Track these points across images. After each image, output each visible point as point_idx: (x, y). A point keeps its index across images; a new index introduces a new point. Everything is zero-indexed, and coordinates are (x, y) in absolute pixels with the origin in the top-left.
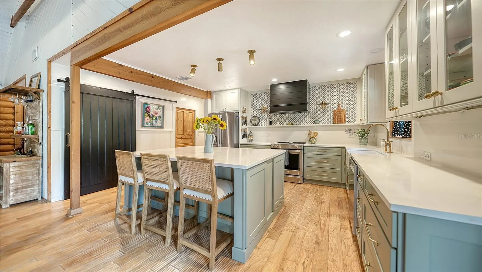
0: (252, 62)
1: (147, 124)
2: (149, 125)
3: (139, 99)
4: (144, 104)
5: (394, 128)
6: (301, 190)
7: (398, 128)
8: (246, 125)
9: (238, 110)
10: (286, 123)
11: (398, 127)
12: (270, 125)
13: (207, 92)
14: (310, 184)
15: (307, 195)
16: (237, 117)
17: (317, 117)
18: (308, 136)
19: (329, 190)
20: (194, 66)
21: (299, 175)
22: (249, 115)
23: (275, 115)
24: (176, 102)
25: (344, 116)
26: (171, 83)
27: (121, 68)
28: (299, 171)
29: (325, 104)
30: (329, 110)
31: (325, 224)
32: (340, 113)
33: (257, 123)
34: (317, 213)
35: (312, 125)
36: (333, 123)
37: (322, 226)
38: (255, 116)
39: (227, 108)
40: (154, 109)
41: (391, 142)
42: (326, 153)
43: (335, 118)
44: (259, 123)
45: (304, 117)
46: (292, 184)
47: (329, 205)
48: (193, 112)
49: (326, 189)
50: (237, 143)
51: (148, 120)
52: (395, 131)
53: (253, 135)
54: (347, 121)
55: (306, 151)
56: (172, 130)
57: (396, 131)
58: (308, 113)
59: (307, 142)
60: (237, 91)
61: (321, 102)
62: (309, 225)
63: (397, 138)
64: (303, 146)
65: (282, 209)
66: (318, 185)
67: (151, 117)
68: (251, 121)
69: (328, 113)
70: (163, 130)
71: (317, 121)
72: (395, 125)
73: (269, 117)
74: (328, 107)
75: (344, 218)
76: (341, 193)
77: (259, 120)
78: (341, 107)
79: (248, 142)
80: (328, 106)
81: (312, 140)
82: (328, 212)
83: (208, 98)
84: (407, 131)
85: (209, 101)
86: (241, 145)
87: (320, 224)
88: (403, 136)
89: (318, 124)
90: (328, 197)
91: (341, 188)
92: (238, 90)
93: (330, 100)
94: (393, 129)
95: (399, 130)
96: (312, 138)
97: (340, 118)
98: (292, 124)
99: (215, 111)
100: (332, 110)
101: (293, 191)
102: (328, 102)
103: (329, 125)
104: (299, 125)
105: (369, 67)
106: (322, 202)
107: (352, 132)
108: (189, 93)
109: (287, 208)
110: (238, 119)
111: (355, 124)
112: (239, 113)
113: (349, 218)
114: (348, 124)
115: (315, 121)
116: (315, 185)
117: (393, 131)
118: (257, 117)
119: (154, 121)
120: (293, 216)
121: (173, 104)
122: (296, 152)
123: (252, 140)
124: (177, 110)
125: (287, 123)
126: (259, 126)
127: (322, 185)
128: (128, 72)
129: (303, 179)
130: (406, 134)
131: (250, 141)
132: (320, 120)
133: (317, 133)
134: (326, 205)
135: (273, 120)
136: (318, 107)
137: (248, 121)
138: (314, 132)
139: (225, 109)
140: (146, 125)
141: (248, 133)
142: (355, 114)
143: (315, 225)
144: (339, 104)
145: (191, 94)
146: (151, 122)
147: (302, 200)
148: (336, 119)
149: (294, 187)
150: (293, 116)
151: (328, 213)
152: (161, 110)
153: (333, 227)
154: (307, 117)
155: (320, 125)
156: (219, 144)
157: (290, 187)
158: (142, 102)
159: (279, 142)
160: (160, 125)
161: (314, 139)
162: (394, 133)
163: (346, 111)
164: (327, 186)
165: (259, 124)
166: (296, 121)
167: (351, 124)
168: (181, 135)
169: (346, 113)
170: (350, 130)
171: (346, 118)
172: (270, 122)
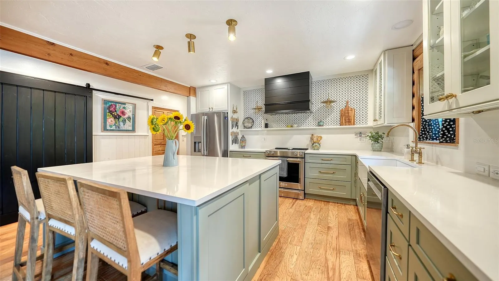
0: (232, 38)
1: (111, 127)
2: (114, 128)
3: (97, 95)
4: (105, 102)
5: (421, 130)
6: (302, 208)
7: (428, 130)
8: (238, 128)
9: (227, 109)
10: (284, 126)
11: (428, 128)
12: (266, 128)
13: (190, 88)
14: (313, 199)
15: (309, 217)
16: (226, 118)
17: (321, 117)
18: (311, 141)
19: (336, 208)
20: (159, 48)
21: (299, 189)
22: (241, 116)
23: (271, 116)
24: (152, 100)
25: (353, 116)
26: (137, 74)
27: (51, 47)
28: (300, 184)
29: (331, 102)
30: (335, 109)
31: (334, 269)
32: (348, 113)
33: (250, 125)
34: (323, 249)
35: (315, 127)
36: (339, 125)
37: (331, 274)
38: (248, 117)
39: (214, 108)
40: (121, 108)
41: (422, 150)
42: (332, 162)
43: (343, 118)
44: (253, 125)
45: (306, 118)
46: (291, 200)
47: (337, 232)
49: (332, 207)
50: (226, 150)
51: (112, 121)
52: (423, 134)
53: (245, 141)
54: (357, 122)
55: (308, 159)
56: (148, 134)
57: (425, 134)
58: (311, 113)
59: (309, 148)
60: (225, 87)
61: (326, 99)
62: (311, 272)
63: (429, 143)
64: (305, 153)
65: (275, 243)
66: (322, 201)
67: (117, 117)
68: (243, 123)
69: (334, 113)
70: (135, 134)
71: (321, 123)
72: (423, 126)
73: (265, 118)
74: (334, 106)
75: (360, 256)
76: (352, 212)
77: (253, 121)
78: (349, 106)
79: (239, 148)
80: (334, 104)
81: (316, 145)
82: (337, 245)
83: (191, 95)
84: (447, 133)
85: (192, 99)
86: (230, 152)
87: (328, 270)
88: (441, 140)
90: (336, 219)
91: (351, 205)
92: (227, 85)
93: (337, 97)
94: (421, 132)
95: (428, 132)
96: (315, 143)
97: (349, 119)
98: (292, 127)
99: (201, 110)
100: (339, 109)
101: (292, 211)
102: (334, 100)
103: (335, 127)
104: (300, 128)
105: (387, 52)
106: (329, 228)
107: (362, 135)
108: (164, 88)
109: (282, 240)
110: (226, 120)
111: (366, 126)
112: (227, 113)
113: (367, 256)
114: (358, 126)
115: (319, 122)
116: (319, 201)
117: (421, 134)
118: (251, 118)
119: (122, 124)
120: (290, 255)
121: (148, 103)
122: (297, 161)
123: (245, 145)
124: (155, 110)
125: (286, 126)
126: (253, 129)
127: (328, 201)
128: (65, 54)
129: (305, 194)
130: (446, 139)
131: (243, 147)
132: (324, 122)
133: (321, 137)
134: (334, 233)
135: (269, 122)
136: (322, 106)
137: (240, 123)
138: (317, 136)
139: (211, 108)
140: (108, 128)
141: (240, 137)
142: (366, 113)
143: (320, 271)
144: (347, 102)
145: (167, 89)
146: (116, 124)
147: (303, 225)
148: (344, 120)
149: (293, 205)
150: (293, 117)
151: (338, 248)
152: (131, 110)
153: (347, 275)
154: (309, 118)
155: (324, 127)
156: (204, 151)
157: (288, 205)
158: (103, 99)
159: (276, 149)
160: (131, 128)
161: (318, 145)
162: (421, 137)
163: (356, 110)
164: (333, 202)
165: (253, 127)
166: (297, 123)
167: (361, 126)
168: (160, 140)
169: (355, 113)
170: (361, 133)
171: (356, 118)
172: (266, 124)
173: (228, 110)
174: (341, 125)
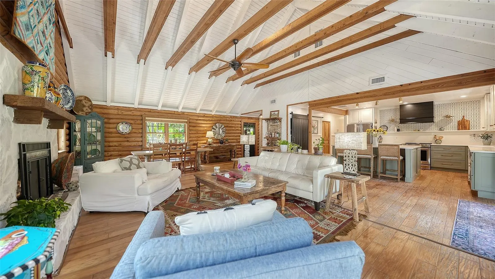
6: (430, 172)
10: (412, 130)
12: (398, 131)
13: (346, 111)
14: (437, 170)
16: (372, 126)
17: (442, 125)
18: (434, 139)
21: (427, 164)
22: (378, 125)
23: (402, 124)
25: (468, 124)
28: (428, 161)
29: (450, 117)
30: (454, 121)
32: (464, 123)
35: (437, 131)
39: (362, 121)
42: (451, 150)
43: (460, 126)
44: (387, 130)
45: (430, 126)
48: (329, 123)
54: (471, 129)
55: (432, 148)
56: (321, 135)
58: (434, 123)
59: (433, 143)
61: (446, 115)
64: (431, 146)
69: (453, 123)
70: (318, 135)
71: (442, 129)
73: (396, 126)
77: (387, 128)
78: (465, 119)
80: (453, 118)
83: (346, 114)
85: (347, 116)
89: (444, 130)
91: (465, 173)
92: (372, 108)
93: (455, 113)
96: (437, 140)
97: (465, 126)
98: (419, 131)
99: (352, 122)
100: (457, 120)
102: (453, 115)
103: (454, 131)
104: (425, 131)
107: (476, 136)
109: (423, 176)
110: (372, 128)
111: (480, 130)
112: (372, 124)
114: (473, 130)
115: (440, 128)
116: (442, 171)
118: (385, 126)
119: (314, 130)
121: (312, 116)
122: (425, 149)
124: (323, 122)
125: (414, 130)
126: (387, 132)
127: (448, 171)
129: (431, 167)
131: (380, 142)
132: (445, 128)
133: (442, 137)
135: (401, 128)
136: (443, 118)
138: (439, 136)
139: (360, 121)
142: (479, 123)
144: (464, 117)
147: (433, 174)
148: (461, 127)
149: (423, 171)
150: (419, 125)
152: (317, 123)
154: (433, 125)
160: (317, 132)
161: (440, 141)
163: (470, 121)
164: (452, 172)
166: (422, 128)
167: (475, 130)
169: (470, 123)
170: (474, 134)
171: (470, 126)
172: (398, 129)
173: (373, 122)
174: (458, 130)
